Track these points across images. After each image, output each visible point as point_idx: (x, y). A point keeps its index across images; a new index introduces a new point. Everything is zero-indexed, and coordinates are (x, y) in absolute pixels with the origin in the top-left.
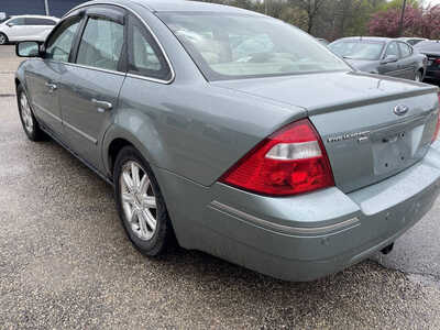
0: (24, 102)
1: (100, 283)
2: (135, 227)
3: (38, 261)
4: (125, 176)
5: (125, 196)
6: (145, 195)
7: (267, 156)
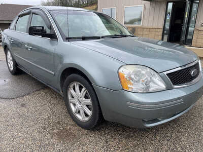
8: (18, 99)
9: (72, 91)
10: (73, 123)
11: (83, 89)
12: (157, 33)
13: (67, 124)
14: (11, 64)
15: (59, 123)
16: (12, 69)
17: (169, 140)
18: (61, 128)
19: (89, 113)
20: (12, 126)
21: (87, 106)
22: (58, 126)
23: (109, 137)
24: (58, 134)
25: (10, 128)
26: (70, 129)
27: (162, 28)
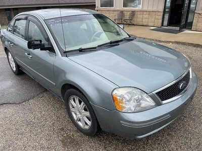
8: (24, 103)
9: (73, 102)
10: (75, 129)
11: (82, 103)
12: (157, 17)
13: (70, 130)
14: (13, 65)
15: (63, 129)
16: (15, 69)
17: (159, 144)
18: (65, 135)
19: (89, 123)
20: (22, 134)
21: (87, 117)
22: (62, 133)
23: (107, 142)
24: (63, 141)
25: (20, 136)
26: (73, 135)
27: (162, 11)
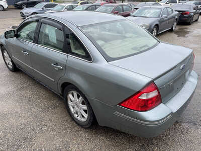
0: (5, 54)
1: (68, 142)
2: (76, 116)
3: (39, 135)
4: (70, 96)
5: (70, 103)
6: (81, 105)
7: (140, 98)
